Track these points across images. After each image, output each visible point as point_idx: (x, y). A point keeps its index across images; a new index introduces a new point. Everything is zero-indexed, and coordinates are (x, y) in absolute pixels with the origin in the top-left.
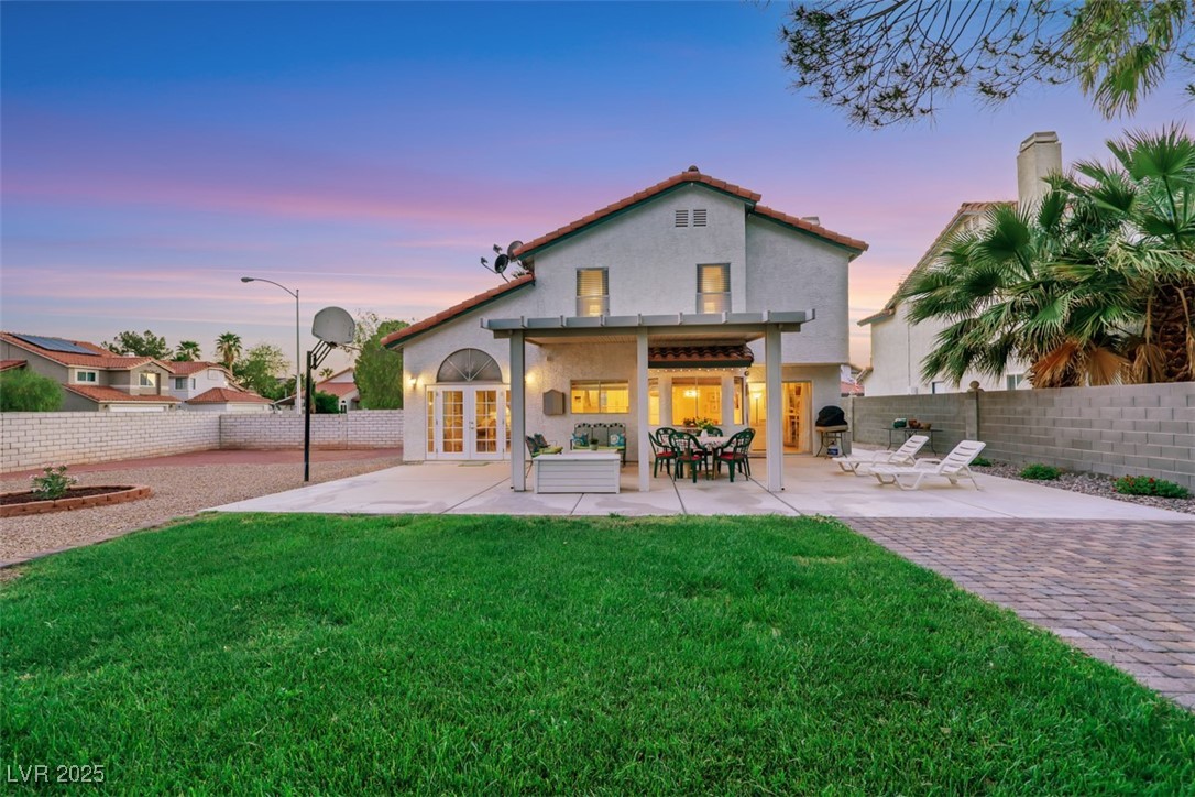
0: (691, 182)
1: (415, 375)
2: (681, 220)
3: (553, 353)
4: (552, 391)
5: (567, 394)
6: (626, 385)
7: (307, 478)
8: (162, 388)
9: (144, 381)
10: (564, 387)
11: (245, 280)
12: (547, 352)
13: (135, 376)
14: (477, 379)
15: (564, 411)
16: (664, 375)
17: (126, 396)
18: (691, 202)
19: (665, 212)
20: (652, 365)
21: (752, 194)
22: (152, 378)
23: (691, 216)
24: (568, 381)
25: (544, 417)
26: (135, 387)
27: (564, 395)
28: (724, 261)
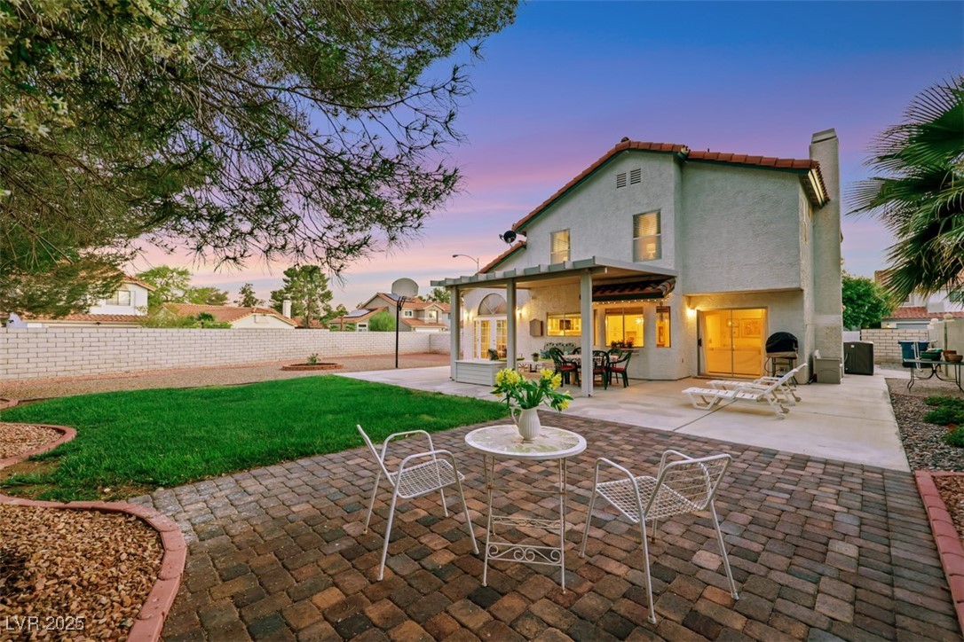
0: (626, 150)
1: (469, 311)
2: (621, 184)
3: (536, 293)
4: (535, 320)
5: (545, 322)
6: (579, 315)
7: (397, 366)
8: (439, 319)
9: (431, 316)
10: (542, 318)
11: (454, 256)
12: (532, 293)
13: (427, 313)
14: (497, 313)
15: (542, 334)
16: (601, 307)
17: (422, 323)
18: (628, 166)
19: (609, 179)
20: (594, 299)
21: (674, 146)
22: (434, 314)
23: (628, 177)
24: (545, 312)
25: (532, 338)
26: (427, 319)
27: (542, 322)
28: (655, 208)
